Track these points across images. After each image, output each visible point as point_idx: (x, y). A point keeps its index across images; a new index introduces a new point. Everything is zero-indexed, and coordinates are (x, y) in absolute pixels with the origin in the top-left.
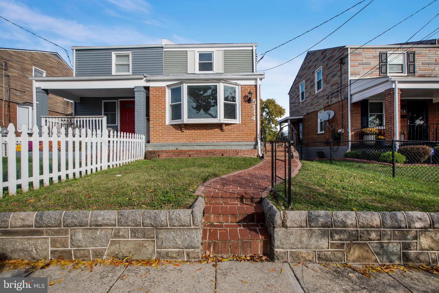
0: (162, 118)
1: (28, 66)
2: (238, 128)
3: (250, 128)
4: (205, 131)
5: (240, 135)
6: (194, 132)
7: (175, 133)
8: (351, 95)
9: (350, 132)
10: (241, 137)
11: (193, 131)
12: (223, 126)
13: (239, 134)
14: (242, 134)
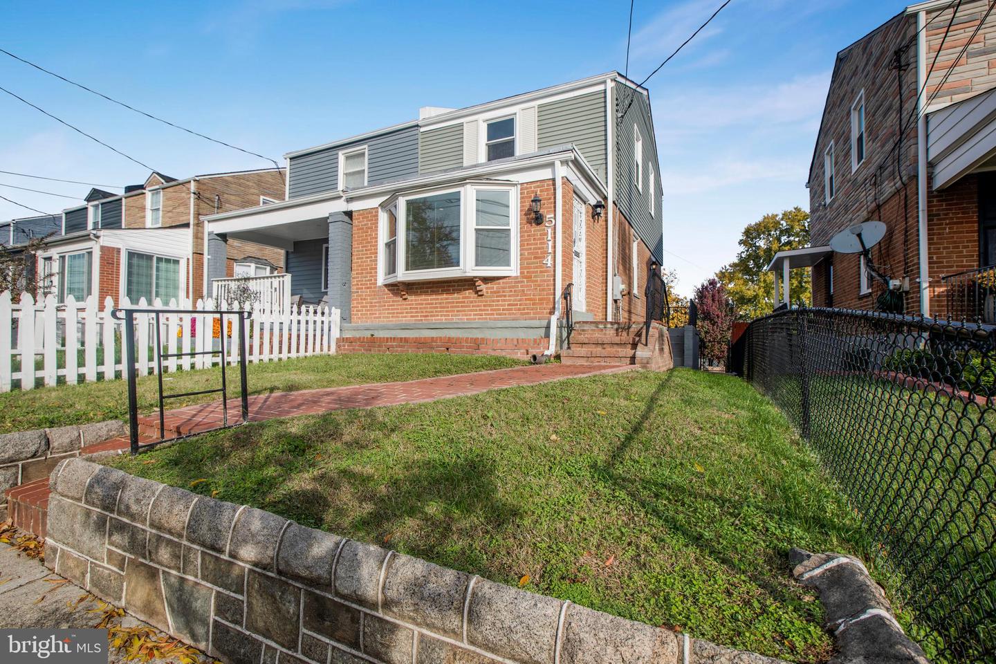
0: (371, 273)
1: (254, 197)
2: (513, 287)
3: (539, 286)
4: (445, 296)
5: (517, 305)
6: (425, 300)
7: (393, 301)
8: (931, 165)
9: (925, 285)
10: (519, 309)
11: (423, 297)
12: (477, 284)
13: (515, 300)
14: (520, 300)
